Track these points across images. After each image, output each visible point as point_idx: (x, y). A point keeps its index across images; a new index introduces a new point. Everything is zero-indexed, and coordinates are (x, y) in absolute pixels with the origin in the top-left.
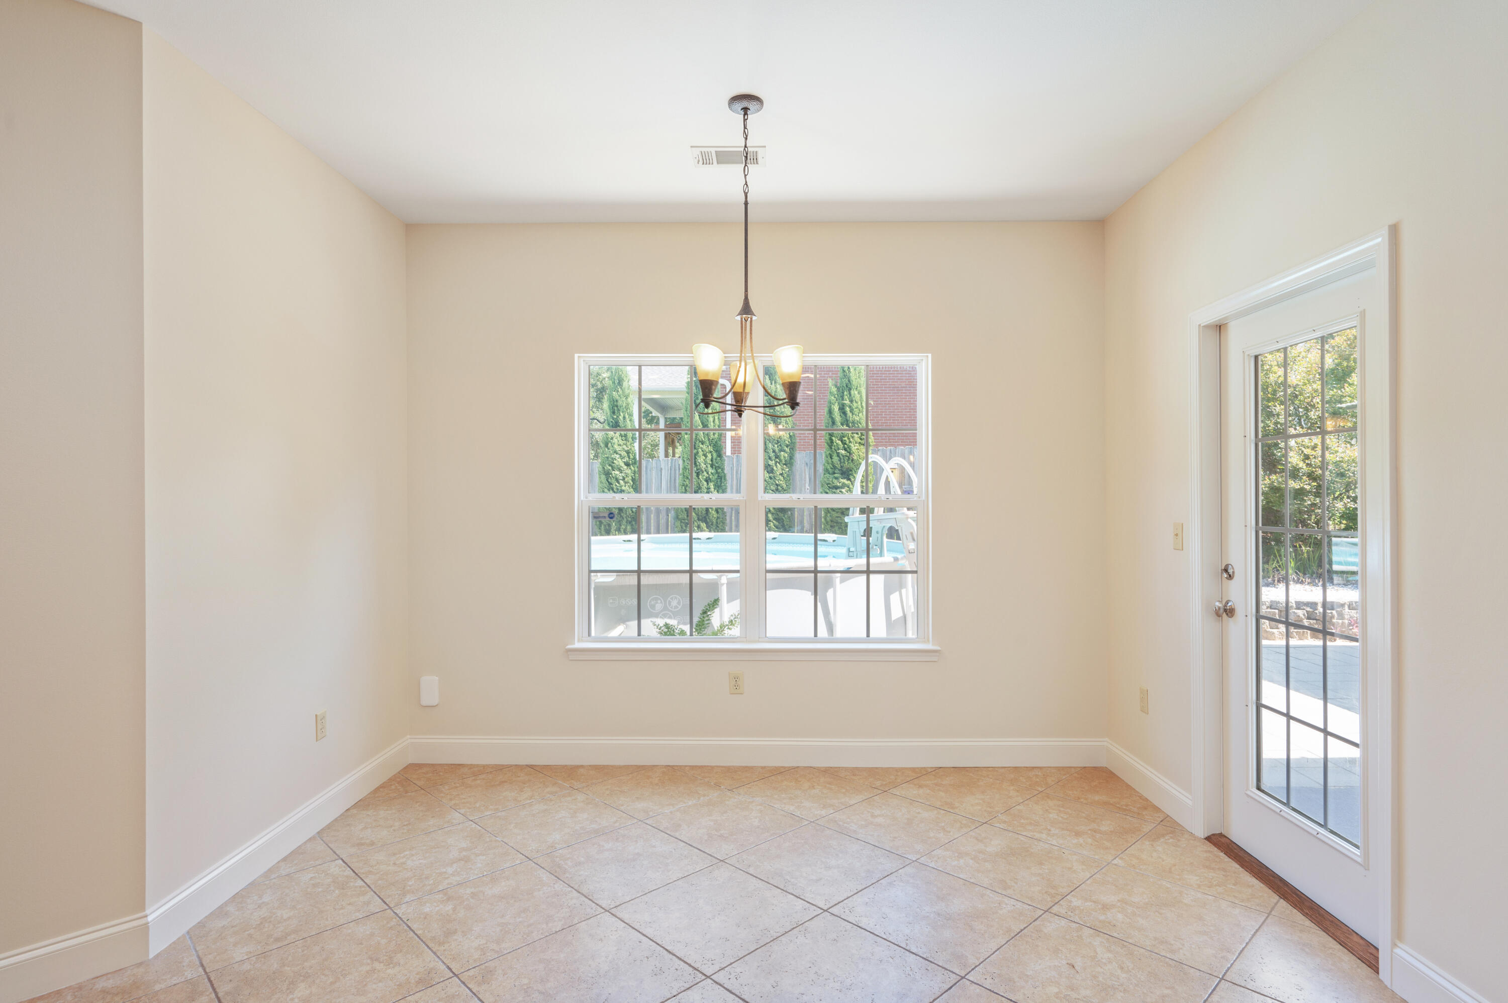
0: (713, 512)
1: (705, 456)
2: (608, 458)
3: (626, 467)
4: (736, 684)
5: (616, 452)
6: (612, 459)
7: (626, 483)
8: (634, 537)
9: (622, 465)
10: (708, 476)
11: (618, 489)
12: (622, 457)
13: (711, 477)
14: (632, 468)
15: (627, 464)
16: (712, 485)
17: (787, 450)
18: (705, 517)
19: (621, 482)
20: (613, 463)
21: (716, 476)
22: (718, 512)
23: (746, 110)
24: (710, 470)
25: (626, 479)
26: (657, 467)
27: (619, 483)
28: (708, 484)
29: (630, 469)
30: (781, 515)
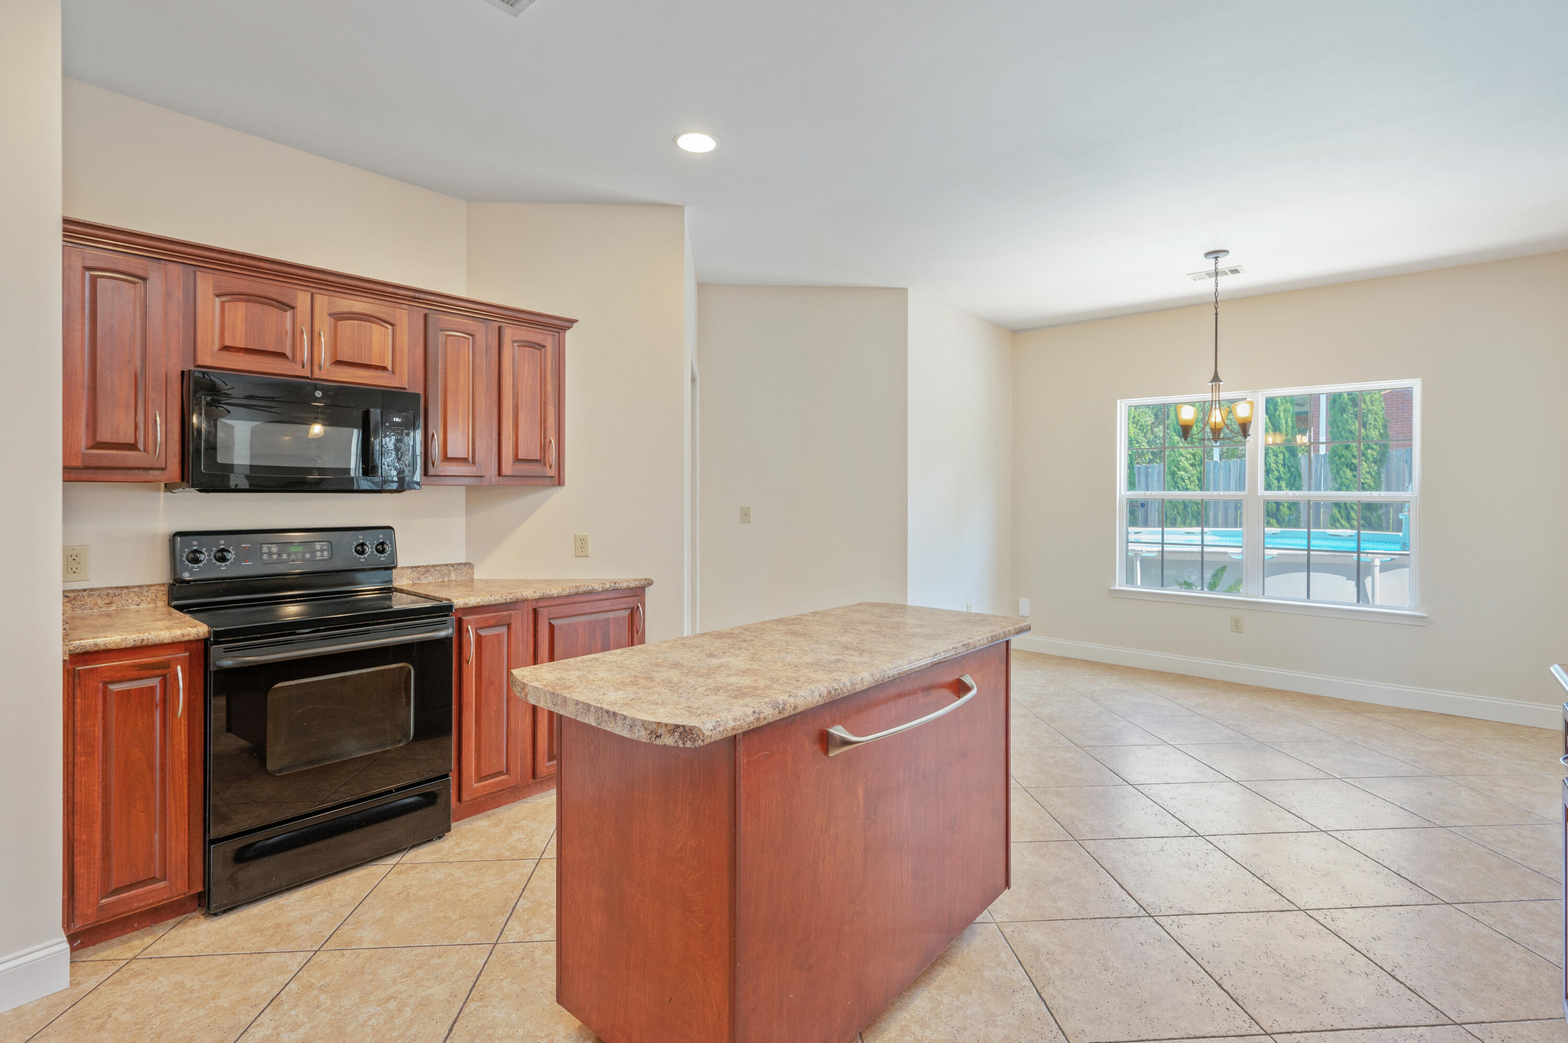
0: (1285, 510)
1: (1276, 456)
2: (1174, 460)
3: (1191, 468)
4: (1237, 626)
5: (1181, 455)
6: (1178, 461)
7: (1191, 482)
8: (1199, 529)
9: (1188, 466)
10: (1278, 475)
11: (1183, 488)
12: (1187, 459)
13: (1282, 476)
14: (1198, 469)
15: (1193, 465)
16: (1283, 484)
17: (1377, 448)
18: (1276, 514)
19: (1187, 481)
20: (1179, 464)
21: (1289, 475)
22: (1290, 509)
23: (1216, 258)
24: (1282, 469)
25: (1192, 479)
26: (1225, 467)
27: (1184, 482)
28: (1279, 482)
29: (1197, 470)
30: (1368, 514)
